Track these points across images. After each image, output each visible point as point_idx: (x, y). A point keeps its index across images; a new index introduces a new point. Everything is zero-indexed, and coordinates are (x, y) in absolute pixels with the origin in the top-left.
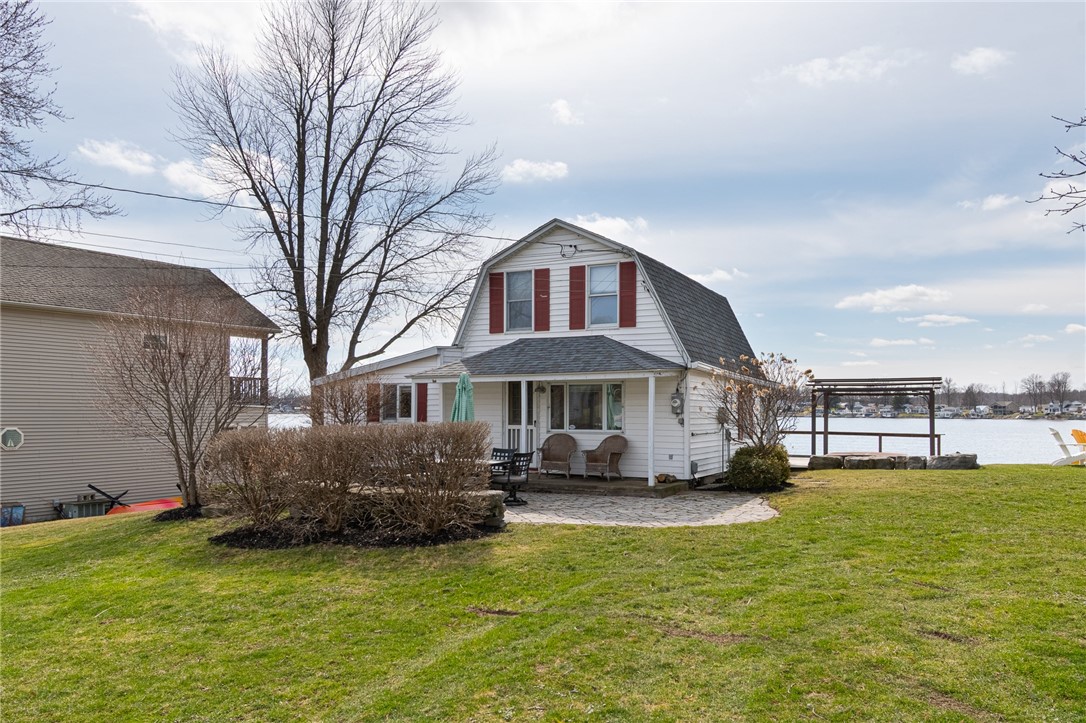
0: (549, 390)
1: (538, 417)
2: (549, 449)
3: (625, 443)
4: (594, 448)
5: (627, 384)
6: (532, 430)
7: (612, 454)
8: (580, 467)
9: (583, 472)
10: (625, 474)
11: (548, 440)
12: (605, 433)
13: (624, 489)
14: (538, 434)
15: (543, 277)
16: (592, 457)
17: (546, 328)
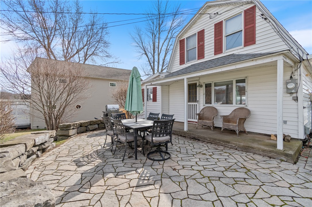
0: (204, 86)
1: (199, 99)
2: (203, 114)
3: (249, 112)
4: (228, 114)
5: (249, 78)
6: (196, 105)
7: (240, 119)
8: (219, 123)
9: (221, 126)
10: (247, 130)
11: (203, 109)
12: (235, 106)
13: (253, 148)
14: (200, 107)
15: (201, 34)
16: (226, 119)
17: (203, 58)
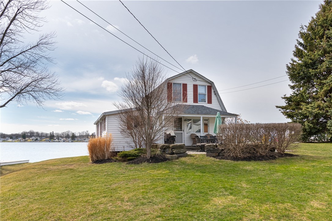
1: (184, 129)
6: (182, 133)
15: (185, 86)
17: (186, 101)
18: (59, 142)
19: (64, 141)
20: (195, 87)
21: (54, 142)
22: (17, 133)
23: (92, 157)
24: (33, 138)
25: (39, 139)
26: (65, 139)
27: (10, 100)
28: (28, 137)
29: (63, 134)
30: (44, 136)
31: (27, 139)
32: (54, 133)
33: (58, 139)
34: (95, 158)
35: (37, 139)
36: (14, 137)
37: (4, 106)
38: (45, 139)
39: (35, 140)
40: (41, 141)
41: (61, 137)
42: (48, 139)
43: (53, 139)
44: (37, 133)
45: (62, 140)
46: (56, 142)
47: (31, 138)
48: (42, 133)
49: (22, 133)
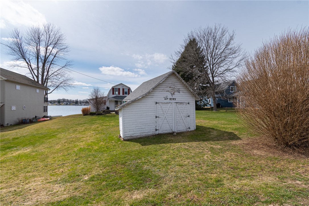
15: (119, 89)
17: (120, 94)
18: (81, 105)
19: (84, 105)
20: (123, 89)
21: (78, 105)
22: (55, 100)
23: (83, 114)
24: (65, 103)
25: (68, 103)
26: (85, 103)
27: (54, 90)
28: (61, 102)
29: (84, 101)
30: (72, 102)
31: (61, 103)
32: (78, 100)
33: (81, 104)
34: (84, 114)
35: (67, 104)
36: (52, 102)
37: (51, 93)
38: (72, 104)
39: (66, 104)
40: (70, 105)
41: (83, 102)
42: (74, 104)
43: (78, 104)
44: (67, 100)
45: (83, 104)
46: (79, 105)
47: (63, 103)
48: (71, 100)
49: (58, 100)
